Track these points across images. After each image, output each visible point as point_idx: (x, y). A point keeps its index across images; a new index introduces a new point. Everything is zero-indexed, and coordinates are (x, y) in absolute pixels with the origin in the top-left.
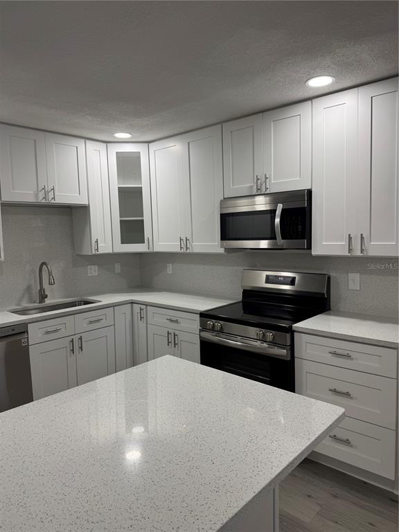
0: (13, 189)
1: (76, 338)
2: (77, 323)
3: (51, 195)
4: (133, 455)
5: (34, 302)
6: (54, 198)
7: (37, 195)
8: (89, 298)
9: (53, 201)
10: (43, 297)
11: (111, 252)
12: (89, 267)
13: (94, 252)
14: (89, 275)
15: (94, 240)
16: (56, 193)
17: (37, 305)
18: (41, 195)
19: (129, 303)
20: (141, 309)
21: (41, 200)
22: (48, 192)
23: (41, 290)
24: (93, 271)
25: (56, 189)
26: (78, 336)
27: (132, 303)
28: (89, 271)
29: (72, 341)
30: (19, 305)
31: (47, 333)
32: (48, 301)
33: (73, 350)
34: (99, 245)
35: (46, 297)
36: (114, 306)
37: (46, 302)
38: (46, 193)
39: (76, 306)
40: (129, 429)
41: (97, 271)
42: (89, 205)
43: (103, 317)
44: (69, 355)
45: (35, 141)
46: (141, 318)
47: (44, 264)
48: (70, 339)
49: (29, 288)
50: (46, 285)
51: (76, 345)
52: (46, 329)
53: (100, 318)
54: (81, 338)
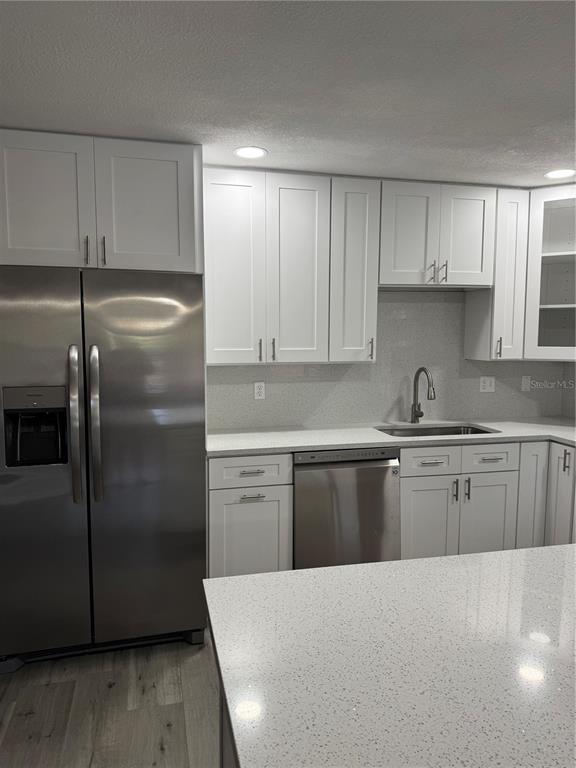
0: (395, 267)
1: (462, 479)
2: (465, 459)
3: (442, 274)
4: (532, 674)
5: (405, 421)
6: (446, 278)
7: (423, 275)
8: (480, 424)
9: (444, 283)
10: (417, 414)
11: (520, 358)
12: (482, 379)
13: (494, 358)
14: (482, 391)
15: (496, 339)
16: (450, 271)
17: (408, 425)
18: (429, 274)
19: (547, 441)
20: (566, 453)
21: (428, 282)
22: (439, 269)
23: (414, 405)
24: (488, 385)
25: (449, 265)
26: (466, 477)
27: (551, 441)
28: (482, 384)
29: (457, 482)
30: (385, 422)
31: (424, 464)
32: (423, 422)
33: (456, 496)
34: (503, 346)
35: (421, 415)
36: (520, 442)
37: (421, 423)
38: (436, 272)
39: (460, 433)
40: (524, 632)
41: (493, 384)
42: (493, 287)
43: (504, 456)
44: (450, 501)
45: (428, 198)
46: (565, 467)
47: (422, 369)
48: (454, 478)
49: (399, 402)
50: (422, 399)
51: (461, 490)
52: (421, 460)
53: (498, 456)
54: (469, 481)
